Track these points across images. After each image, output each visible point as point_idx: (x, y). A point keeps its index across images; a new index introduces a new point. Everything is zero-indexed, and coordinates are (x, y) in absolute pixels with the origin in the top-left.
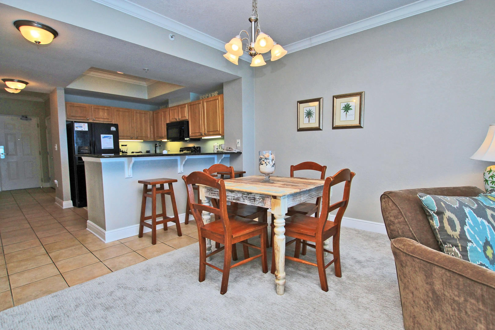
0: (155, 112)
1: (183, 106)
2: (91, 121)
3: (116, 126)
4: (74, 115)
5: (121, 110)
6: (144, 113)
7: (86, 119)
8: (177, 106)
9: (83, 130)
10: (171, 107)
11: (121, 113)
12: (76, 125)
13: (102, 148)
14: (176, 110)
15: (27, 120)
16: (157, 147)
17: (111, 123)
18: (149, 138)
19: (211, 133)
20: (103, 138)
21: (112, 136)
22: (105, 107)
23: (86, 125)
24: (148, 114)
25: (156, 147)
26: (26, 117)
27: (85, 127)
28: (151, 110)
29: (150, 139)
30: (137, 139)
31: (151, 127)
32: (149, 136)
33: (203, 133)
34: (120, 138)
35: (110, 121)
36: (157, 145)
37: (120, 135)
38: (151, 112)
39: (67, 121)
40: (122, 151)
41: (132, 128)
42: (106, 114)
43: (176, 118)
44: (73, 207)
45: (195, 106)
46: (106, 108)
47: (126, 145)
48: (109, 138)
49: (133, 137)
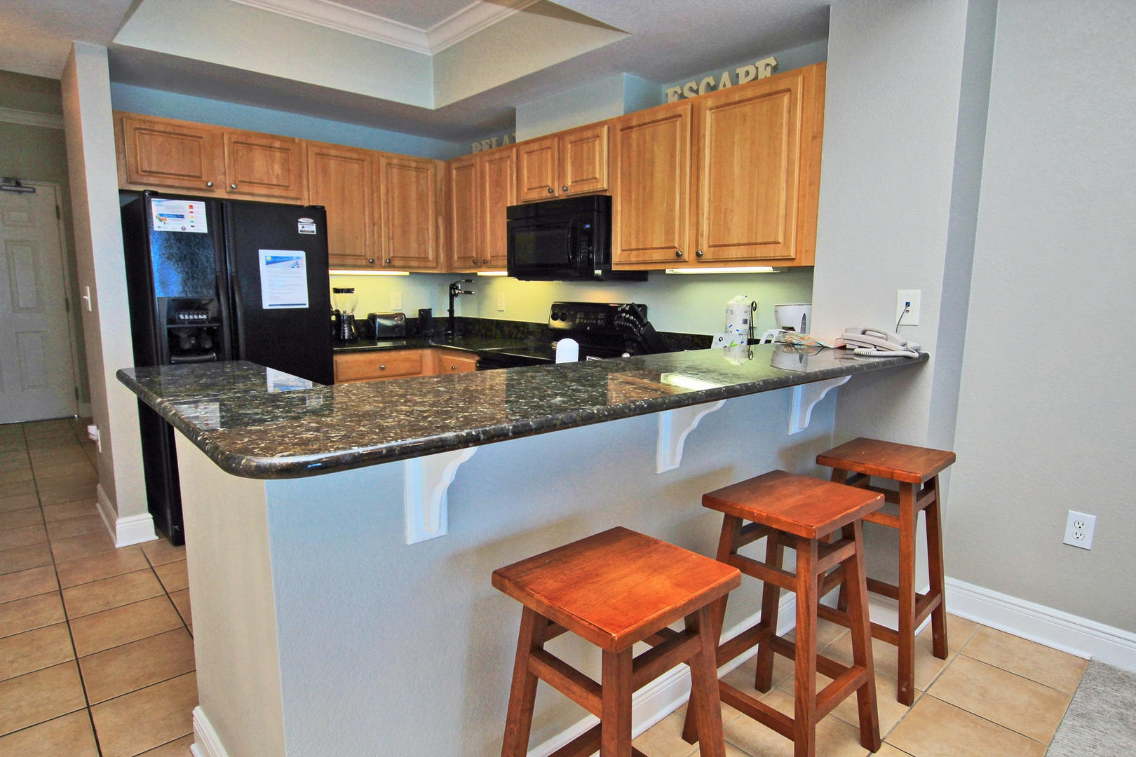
0: (454, 165)
1: (589, 134)
2: (220, 194)
3: (318, 214)
4: (154, 169)
5: (333, 152)
6: (416, 168)
7: (203, 186)
8: (554, 136)
9: (189, 230)
10: (527, 143)
11: (333, 164)
12: (158, 207)
13: (266, 306)
14: (549, 152)
15: (20, 192)
16: (456, 295)
17: (298, 203)
18: (431, 265)
19: (734, 253)
20: (268, 263)
21: (302, 254)
22: (273, 137)
23: (200, 207)
24: (429, 172)
25: (452, 297)
26: (18, 184)
27: (195, 219)
28: (440, 158)
29: (432, 268)
30: (390, 265)
31: (440, 221)
32: (431, 256)
33: (686, 248)
34: (331, 261)
35: (292, 194)
36: (457, 288)
37: (330, 251)
38: (441, 165)
39: (122, 192)
40: (338, 311)
41: (374, 224)
42: (277, 168)
43: (549, 183)
44: (157, 538)
45: (648, 131)
46: (277, 144)
47: (349, 291)
48: (291, 263)
49: (375, 259)
